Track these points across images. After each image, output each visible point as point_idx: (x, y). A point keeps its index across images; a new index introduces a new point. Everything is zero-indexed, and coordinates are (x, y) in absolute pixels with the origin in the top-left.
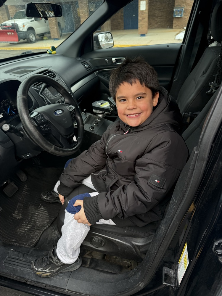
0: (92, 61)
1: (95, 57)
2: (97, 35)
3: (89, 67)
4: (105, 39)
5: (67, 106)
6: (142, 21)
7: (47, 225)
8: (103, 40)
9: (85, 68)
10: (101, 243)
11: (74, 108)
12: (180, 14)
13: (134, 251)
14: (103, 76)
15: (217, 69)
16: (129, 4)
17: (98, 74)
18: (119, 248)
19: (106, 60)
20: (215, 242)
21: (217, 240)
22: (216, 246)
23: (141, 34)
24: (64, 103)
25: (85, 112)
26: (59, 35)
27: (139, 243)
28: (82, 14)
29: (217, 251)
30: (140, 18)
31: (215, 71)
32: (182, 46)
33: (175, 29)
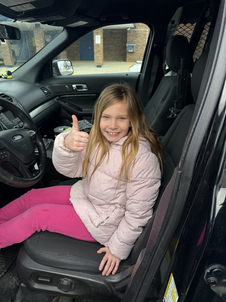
0: (52, 87)
1: (54, 83)
2: (56, 62)
3: (49, 92)
4: (64, 67)
5: (27, 131)
6: (98, 53)
7: (3, 271)
8: (62, 68)
9: (44, 93)
10: (71, 286)
11: (35, 133)
12: (133, 49)
13: (109, 290)
14: (64, 102)
15: (176, 96)
16: (88, 34)
17: (58, 100)
18: (92, 289)
19: (66, 86)
20: (206, 269)
21: (208, 267)
22: (208, 273)
23: (97, 65)
24: (23, 128)
25: (46, 138)
26: (14, 63)
27: (114, 279)
28: (38, 44)
29: (209, 278)
30: (95, 51)
31: (174, 97)
32: (140, 75)
33: (129, 62)
